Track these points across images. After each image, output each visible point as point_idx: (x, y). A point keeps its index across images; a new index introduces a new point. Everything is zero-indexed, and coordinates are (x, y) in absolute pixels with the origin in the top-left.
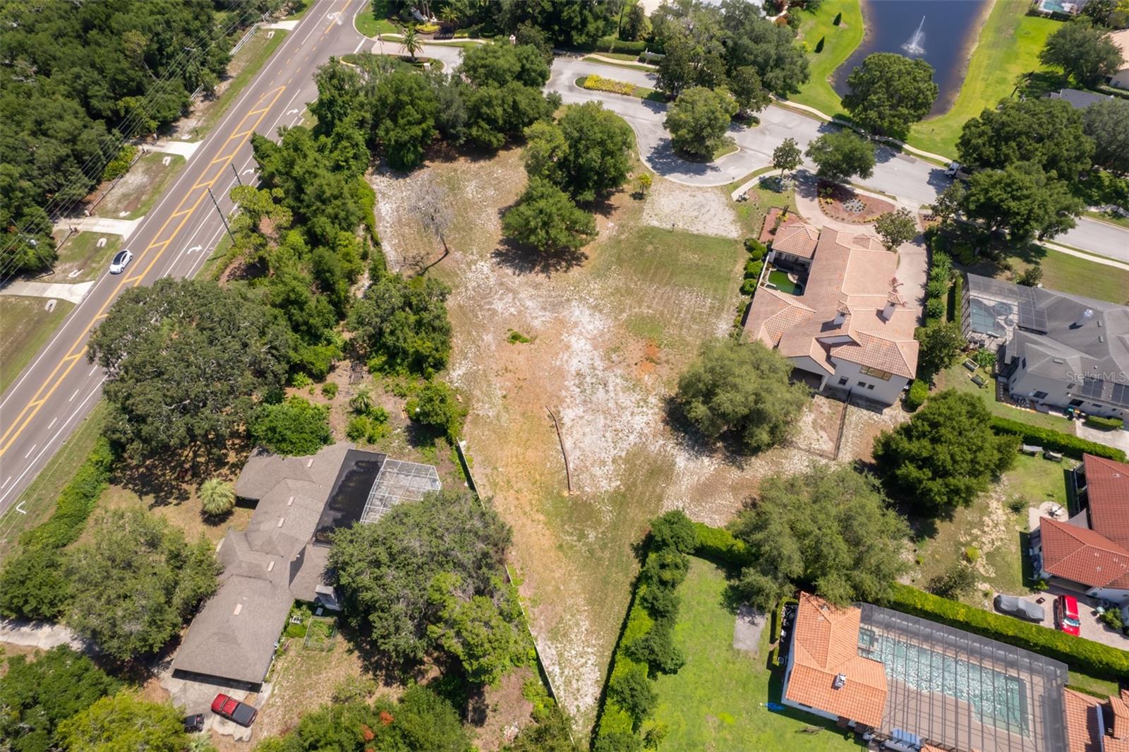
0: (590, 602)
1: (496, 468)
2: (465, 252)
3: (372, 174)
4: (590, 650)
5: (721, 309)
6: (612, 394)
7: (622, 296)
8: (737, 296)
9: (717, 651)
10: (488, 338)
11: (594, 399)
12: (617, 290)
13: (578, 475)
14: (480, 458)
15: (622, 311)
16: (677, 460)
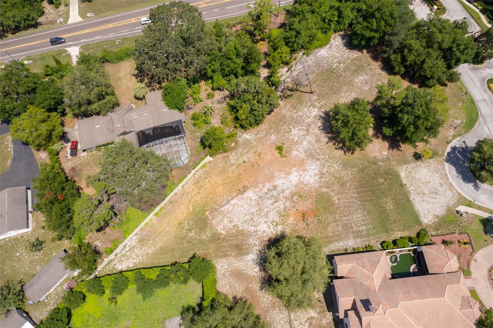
0: (161, 248)
1: (206, 178)
2: (318, 99)
3: (340, 35)
4: (140, 258)
5: (361, 237)
6: (272, 207)
7: (338, 182)
8: (377, 242)
9: (161, 313)
10: (273, 137)
11: (265, 201)
12: (341, 178)
13: (219, 214)
14: (208, 170)
15: (328, 188)
16: (251, 255)
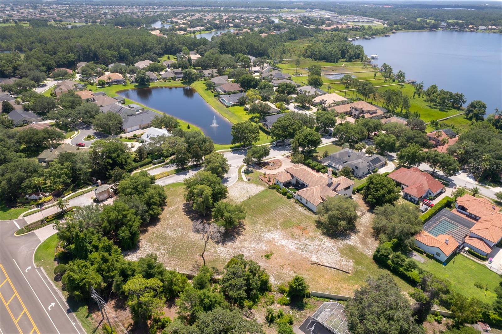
5: (293, 206)
7: (269, 223)
8: (290, 201)
10: (261, 264)
11: (311, 250)
12: (265, 222)
16: (349, 243)
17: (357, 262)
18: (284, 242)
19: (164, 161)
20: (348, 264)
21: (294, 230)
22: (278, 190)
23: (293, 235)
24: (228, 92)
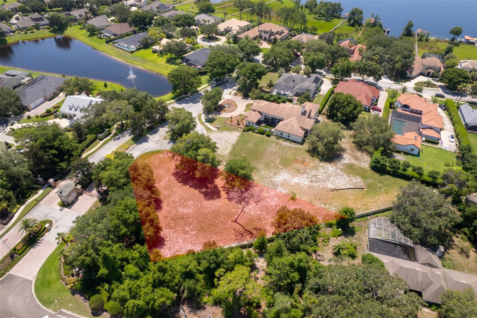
5: (277, 143)
7: (269, 166)
8: (270, 138)
11: (323, 179)
12: (266, 167)
16: (345, 162)
17: (363, 176)
18: (296, 180)
19: (110, 133)
20: (358, 181)
21: (296, 165)
22: (253, 131)
23: (298, 171)
24: (120, 35)
